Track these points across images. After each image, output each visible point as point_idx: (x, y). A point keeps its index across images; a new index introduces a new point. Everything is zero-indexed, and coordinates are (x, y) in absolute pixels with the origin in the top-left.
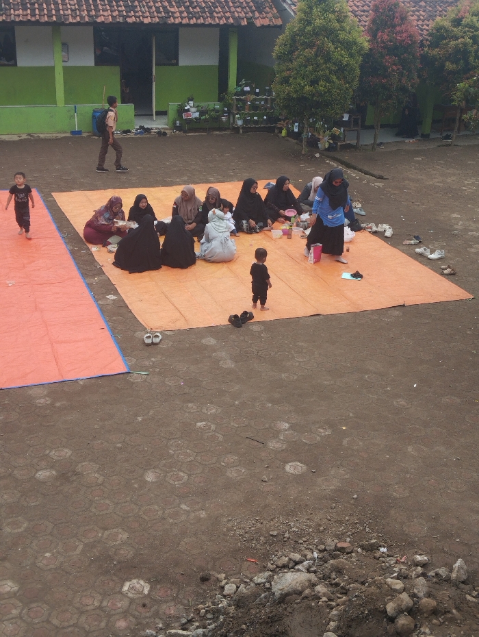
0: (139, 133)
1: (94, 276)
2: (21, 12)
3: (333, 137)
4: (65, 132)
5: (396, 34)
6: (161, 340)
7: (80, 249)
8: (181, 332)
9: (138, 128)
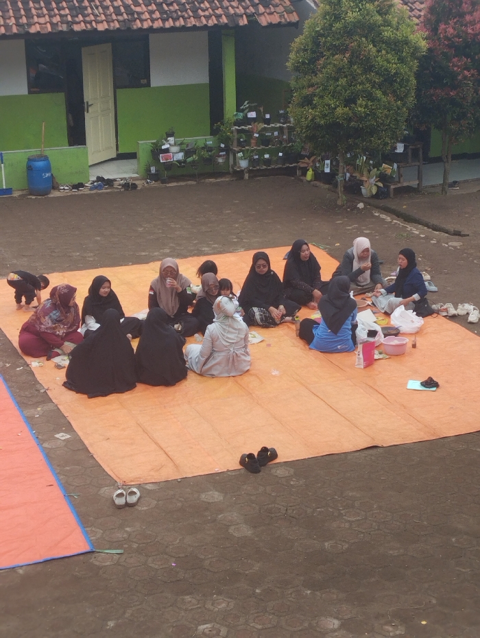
0: (96, 188)
1: (36, 405)
3: (383, 178)
5: (466, 26)
6: (139, 499)
7: (15, 366)
8: (168, 485)
9: (95, 179)
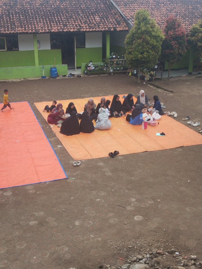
0: (70, 77)
1: (52, 138)
2: (20, 29)
3: (151, 75)
4: (39, 77)
5: (176, 32)
6: (80, 164)
7: (46, 126)
8: (89, 160)
9: (69, 74)
